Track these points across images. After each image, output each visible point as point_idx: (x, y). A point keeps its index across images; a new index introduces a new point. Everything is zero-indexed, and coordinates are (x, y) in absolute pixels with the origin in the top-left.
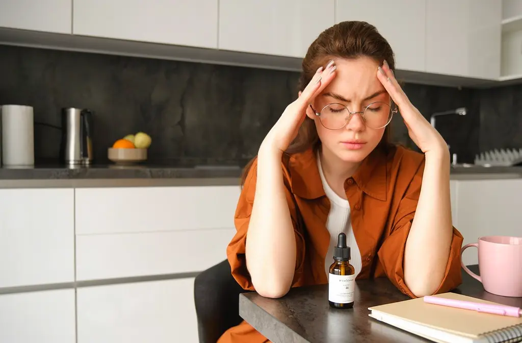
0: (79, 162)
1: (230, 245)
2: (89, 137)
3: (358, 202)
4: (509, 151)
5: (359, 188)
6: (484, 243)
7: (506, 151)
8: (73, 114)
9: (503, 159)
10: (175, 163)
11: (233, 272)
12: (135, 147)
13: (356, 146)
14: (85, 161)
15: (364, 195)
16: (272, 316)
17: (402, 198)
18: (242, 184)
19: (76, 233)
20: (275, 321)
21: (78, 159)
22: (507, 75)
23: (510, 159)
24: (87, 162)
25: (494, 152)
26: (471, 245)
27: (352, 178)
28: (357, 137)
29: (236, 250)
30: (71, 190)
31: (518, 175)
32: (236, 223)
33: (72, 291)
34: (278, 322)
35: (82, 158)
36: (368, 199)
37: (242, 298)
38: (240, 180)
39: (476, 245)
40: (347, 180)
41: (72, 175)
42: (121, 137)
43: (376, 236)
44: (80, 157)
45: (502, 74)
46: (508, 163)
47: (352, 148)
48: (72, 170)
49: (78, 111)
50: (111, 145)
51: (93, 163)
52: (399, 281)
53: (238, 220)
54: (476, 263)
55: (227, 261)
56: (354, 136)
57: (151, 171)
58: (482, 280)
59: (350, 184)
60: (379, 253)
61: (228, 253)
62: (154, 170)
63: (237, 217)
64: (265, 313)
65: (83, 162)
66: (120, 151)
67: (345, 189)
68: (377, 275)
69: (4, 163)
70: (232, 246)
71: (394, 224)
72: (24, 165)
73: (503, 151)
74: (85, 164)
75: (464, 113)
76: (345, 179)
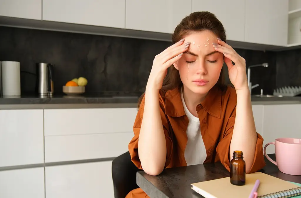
0: (47, 94)
1: (130, 143)
2: (52, 80)
3: (205, 119)
4: (293, 88)
5: (205, 111)
6: (278, 143)
7: (291, 88)
8: (43, 66)
9: (290, 93)
10: (101, 95)
11: (132, 159)
12: (78, 86)
13: (202, 84)
14: (50, 93)
15: (208, 114)
16: (154, 186)
17: (230, 117)
18: (138, 107)
19: (45, 135)
20: (156, 189)
21: (46, 92)
22: (291, 43)
23: (293, 92)
24: (51, 94)
25: (284, 88)
26: (271, 143)
27: (200, 104)
28: (202, 78)
29: (133, 147)
30: (42, 110)
31: (298, 102)
32: (134, 130)
33: (43, 168)
34: (157, 189)
35: (48, 92)
36: (210, 117)
37: (138, 174)
38: (137, 104)
39: (274, 143)
40: (198, 105)
41: (42, 102)
42: (70, 80)
43: (215, 138)
44: (47, 92)
45: (288, 43)
46: (292, 95)
47: (199, 85)
48: (42, 99)
49: (46, 64)
50: (65, 85)
51: (54, 95)
52: (226, 166)
53: (135, 129)
54: (274, 153)
55: (129, 152)
56: (201, 77)
57: (87, 100)
58: (277, 164)
59: (199, 108)
60: (216, 149)
61: (129, 148)
62: (90, 99)
63: (134, 127)
64: (150, 184)
65: (49, 94)
66: (70, 88)
67: (197, 111)
68: (216, 161)
69: (4, 94)
70: (131, 144)
71: (226, 132)
72: (15, 96)
73: (289, 88)
74: (50, 95)
75: (267, 66)
76: (197, 105)
